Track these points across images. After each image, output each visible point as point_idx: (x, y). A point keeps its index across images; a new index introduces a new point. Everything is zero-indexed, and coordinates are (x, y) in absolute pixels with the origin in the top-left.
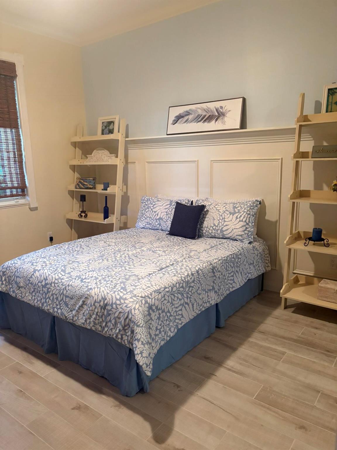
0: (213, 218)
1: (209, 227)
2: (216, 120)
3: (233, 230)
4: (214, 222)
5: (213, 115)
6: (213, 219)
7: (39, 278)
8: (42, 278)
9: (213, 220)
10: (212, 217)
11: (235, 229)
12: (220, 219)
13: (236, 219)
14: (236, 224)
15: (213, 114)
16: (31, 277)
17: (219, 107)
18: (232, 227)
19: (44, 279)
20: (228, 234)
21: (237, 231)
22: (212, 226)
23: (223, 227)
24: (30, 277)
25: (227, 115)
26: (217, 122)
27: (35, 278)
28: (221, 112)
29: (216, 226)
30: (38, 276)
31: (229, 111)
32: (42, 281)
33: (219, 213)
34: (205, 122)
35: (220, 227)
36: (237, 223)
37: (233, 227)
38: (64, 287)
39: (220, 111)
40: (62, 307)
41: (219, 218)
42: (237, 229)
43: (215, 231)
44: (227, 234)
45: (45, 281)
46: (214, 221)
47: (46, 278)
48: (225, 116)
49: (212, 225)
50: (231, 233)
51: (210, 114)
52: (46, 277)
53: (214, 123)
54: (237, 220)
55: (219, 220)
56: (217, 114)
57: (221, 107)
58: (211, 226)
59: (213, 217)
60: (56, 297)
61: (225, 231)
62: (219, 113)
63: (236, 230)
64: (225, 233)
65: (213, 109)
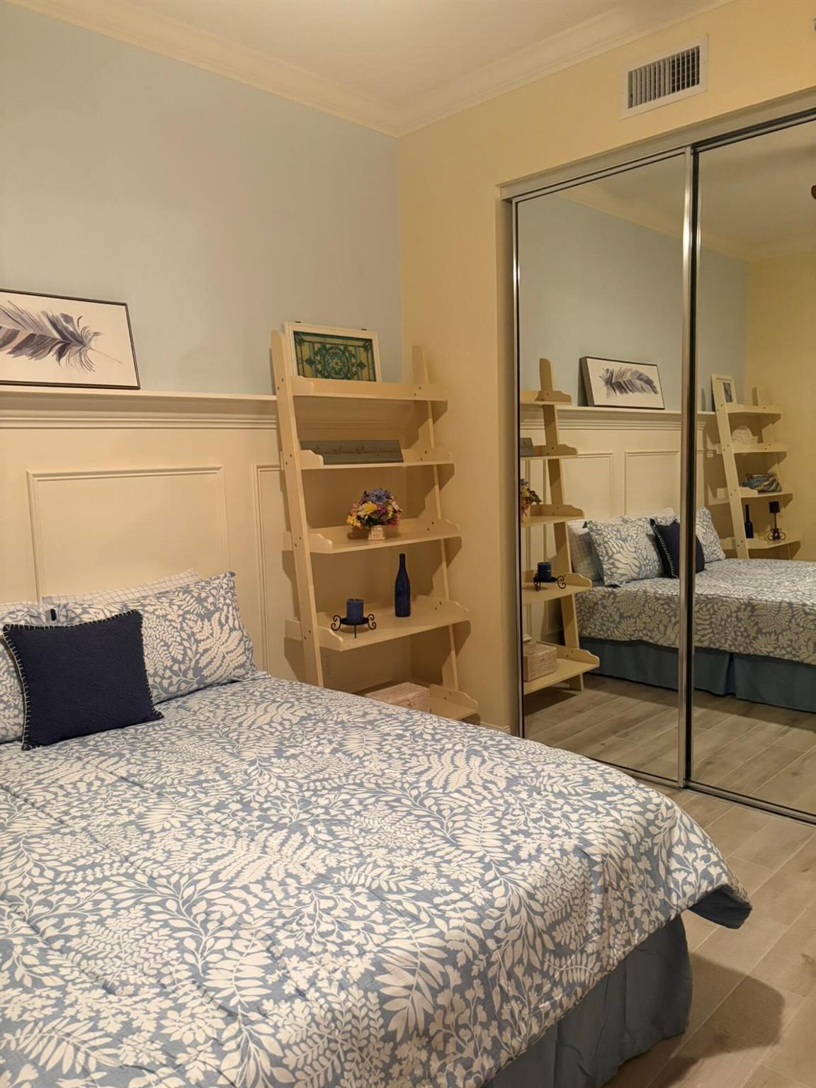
0: (162, 643)
1: (161, 673)
2: (60, 354)
3: (224, 657)
4: (170, 653)
5: (42, 336)
6: (162, 646)
7: (422, 984)
8: (435, 968)
9: (165, 648)
10: (159, 641)
11: (228, 653)
12: (183, 639)
13: (222, 629)
14: (227, 641)
15: (44, 334)
16: (387, 1016)
17: (59, 315)
18: (220, 650)
19: (442, 962)
20: (215, 672)
21: (233, 658)
22: (169, 666)
23: (200, 659)
24: (381, 1021)
25: (92, 344)
26: (63, 359)
27: (407, 1003)
28: (72, 334)
29: (180, 662)
30: (411, 980)
31: (96, 334)
32: (445, 975)
33: (171, 625)
34: (18, 352)
35: (190, 660)
36: (228, 638)
37: (223, 649)
38: (523, 912)
39: (66, 329)
40: (557, 975)
41: (179, 639)
42: (232, 651)
43: (178, 678)
44: (212, 674)
45: (455, 965)
46: (171, 650)
47: (445, 956)
48: (85, 346)
49: (169, 663)
50: (221, 668)
51: (32, 332)
52: (443, 949)
53: (56, 362)
54: (224, 628)
55: (181, 644)
56: (56, 335)
57: (68, 319)
58: (166, 668)
59: (162, 641)
60: (523, 968)
61: (205, 667)
62: (64, 332)
63: (232, 654)
64: (205, 673)
65: (41, 320)
